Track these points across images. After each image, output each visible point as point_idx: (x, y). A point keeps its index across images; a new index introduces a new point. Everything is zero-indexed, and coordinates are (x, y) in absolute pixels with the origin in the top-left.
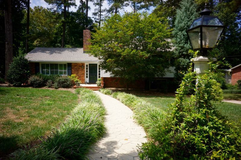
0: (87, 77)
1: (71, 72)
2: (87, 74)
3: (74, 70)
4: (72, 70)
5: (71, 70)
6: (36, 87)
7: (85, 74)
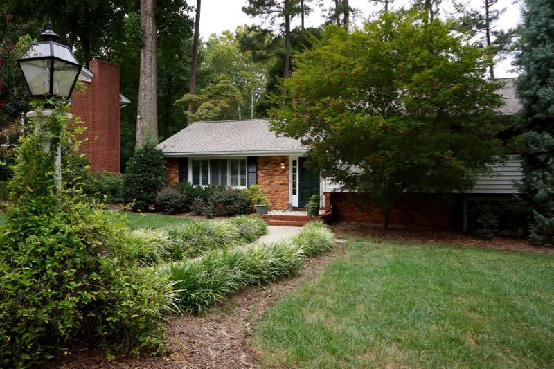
0: (294, 193)
1: (257, 179)
2: (294, 185)
3: (262, 173)
4: (259, 173)
5: (255, 174)
6: (172, 213)
7: (291, 184)
